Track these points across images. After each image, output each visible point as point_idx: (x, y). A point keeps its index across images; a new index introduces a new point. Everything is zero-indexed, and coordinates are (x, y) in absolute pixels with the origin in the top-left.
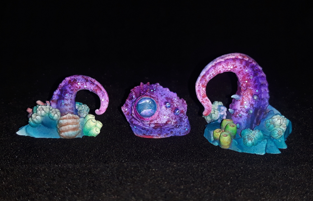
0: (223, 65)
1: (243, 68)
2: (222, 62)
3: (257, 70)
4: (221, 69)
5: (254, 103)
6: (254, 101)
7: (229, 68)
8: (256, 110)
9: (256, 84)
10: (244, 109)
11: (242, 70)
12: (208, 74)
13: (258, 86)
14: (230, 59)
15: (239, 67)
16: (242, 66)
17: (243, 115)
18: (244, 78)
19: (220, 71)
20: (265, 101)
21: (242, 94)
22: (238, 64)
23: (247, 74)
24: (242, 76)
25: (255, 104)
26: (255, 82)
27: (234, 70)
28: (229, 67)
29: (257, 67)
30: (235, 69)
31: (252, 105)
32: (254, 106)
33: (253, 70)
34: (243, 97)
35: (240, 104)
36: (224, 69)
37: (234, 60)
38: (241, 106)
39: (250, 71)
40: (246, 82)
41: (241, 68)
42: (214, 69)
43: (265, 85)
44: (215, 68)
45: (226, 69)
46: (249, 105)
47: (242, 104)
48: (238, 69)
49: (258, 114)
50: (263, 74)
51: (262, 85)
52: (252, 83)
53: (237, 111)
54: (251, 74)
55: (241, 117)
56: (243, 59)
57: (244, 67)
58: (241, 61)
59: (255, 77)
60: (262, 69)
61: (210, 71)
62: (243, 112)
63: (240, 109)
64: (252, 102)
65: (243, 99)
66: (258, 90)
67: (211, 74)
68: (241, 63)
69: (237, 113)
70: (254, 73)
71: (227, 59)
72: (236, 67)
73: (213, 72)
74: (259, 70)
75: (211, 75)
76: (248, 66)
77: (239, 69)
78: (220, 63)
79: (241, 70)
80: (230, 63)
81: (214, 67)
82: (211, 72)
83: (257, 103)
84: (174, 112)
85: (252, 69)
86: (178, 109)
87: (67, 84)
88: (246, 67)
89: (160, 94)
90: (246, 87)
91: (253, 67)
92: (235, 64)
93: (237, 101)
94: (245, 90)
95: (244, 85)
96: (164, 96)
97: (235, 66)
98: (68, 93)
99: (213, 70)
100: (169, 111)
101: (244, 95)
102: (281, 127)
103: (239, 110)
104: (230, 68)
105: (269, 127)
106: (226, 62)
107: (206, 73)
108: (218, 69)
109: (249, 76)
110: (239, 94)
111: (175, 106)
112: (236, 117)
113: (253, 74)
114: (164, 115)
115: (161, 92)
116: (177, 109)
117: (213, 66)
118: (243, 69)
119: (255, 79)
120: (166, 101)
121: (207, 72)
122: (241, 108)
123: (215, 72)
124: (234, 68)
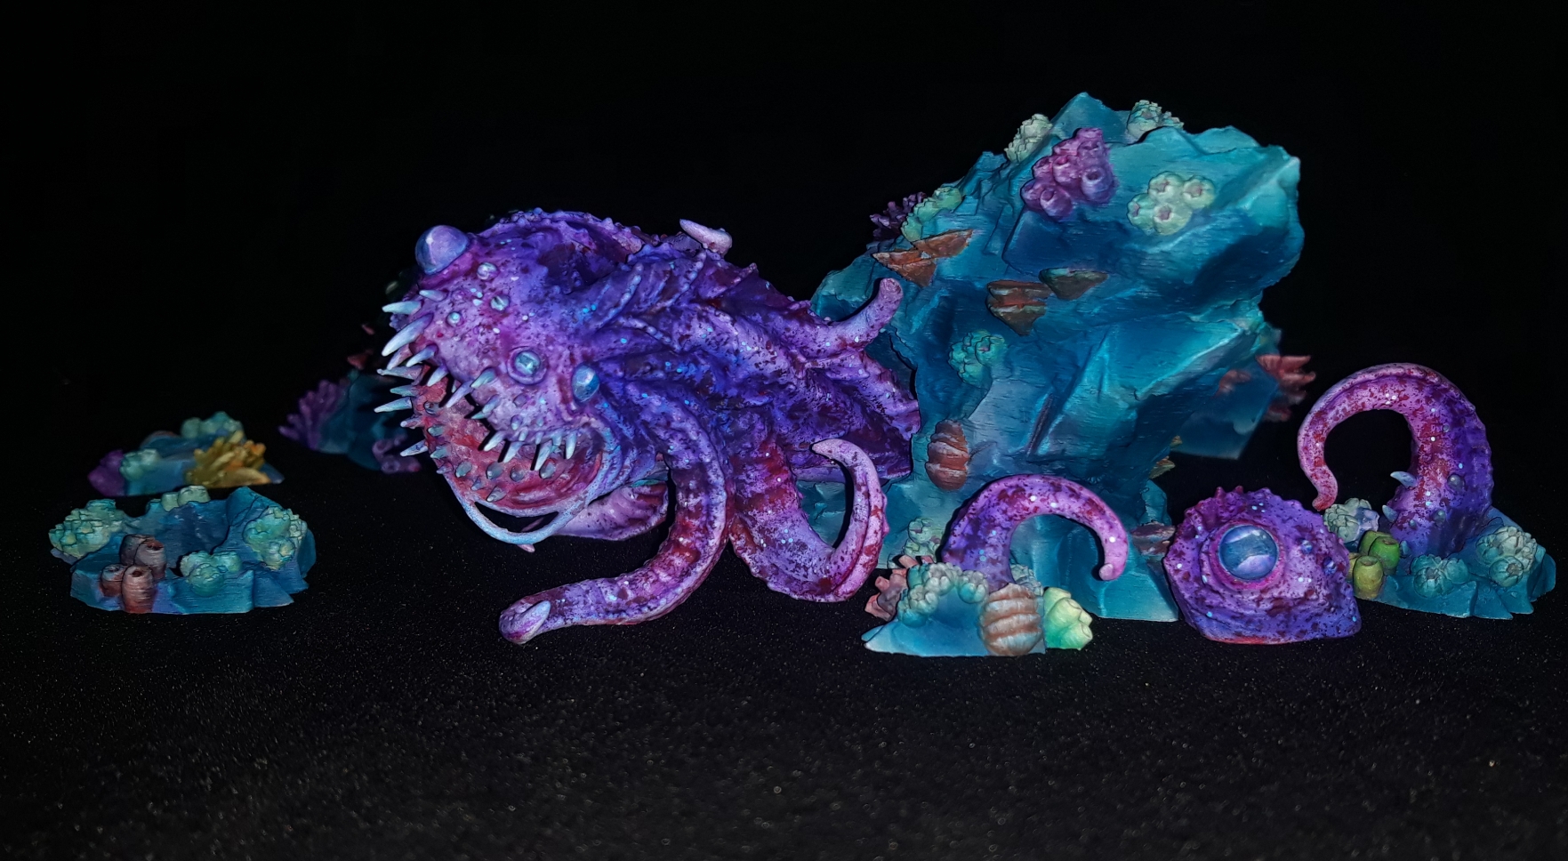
0: (1373, 390)
1: (1424, 402)
2: (1370, 381)
3: (1462, 411)
4: (1365, 400)
5: (1450, 496)
6: (1451, 492)
7: (1387, 399)
8: (1455, 515)
9: (1459, 446)
10: (1423, 511)
11: (1422, 408)
12: (1332, 408)
13: (1463, 452)
14: (1391, 375)
15: (1413, 399)
16: (1421, 396)
17: (1421, 525)
18: (1426, 428)
19: (1363, 404)
20: (1482, 495)
21: (1420, 472)
22: (1410, 390)
23: (1435, 418)
24: (1421, 424)
25: (1455, 499)
26: (1455, 441)
27: (1400, 406)
28: (1387, 395)
29: (1461, 404)
30: (1403, 402)
31: (1444, 501)
32: (1451, 504)
33: (1452, 411)
34: (1422, 480)
35: (1414, 497)
36: (1373, 401)
37: (1401, 379)
38: (1417, 503)
39: (1444, 412)
40: (1431, 442)
41: (1418, 401)
42: (1348, 397)
43: (1483, 452)
44: (1352, 395)
45: (1379, 399)
46: (1439, 500)
47: (1419, 497)
48: (1410, 403)
49: (1461, 526)
50: (1477, 423)
51: (1475, 451)
52: (1448, 444)
53: (1406, 514)
54: (1446, 421)
55: (1414, 528)
56: (1424, 379)
57: (1428, 399)
58: (1419, 384)
59: (1456, 430)
60: (1476, 410)
61: (1339, 401)
62: (1422, 516)
63: (1413, 510)
64: (1447, 493)
65: (1422, 485)
66: (1463, 464)
67: (1340, 408)
68: (1420, 389)
69: (1404, 520)
70: (1454, 419)
71: (1384, 376)
72: (1406, 397)
73: (1345, 405)
74: (1468, 409)
75: (1340, 413)
76: (1438, 400)
77: (1413, 403)
78: (1364, 384)
79: (1418, 407)
80: (1389, 386)
81: (1349, 391)
82: (1340, 405)
83: (1458, 497)
84: (1323, 566)
85: (1448, 408)
86: (1331, 559)
87: (995, 502)
88: (1433, 400)
89: (1278, 516)
90: (1432, 454)
91: (1450, 403)
92: (1404, 390)
93: (1408, 489)
94: (1428, 463)
95: (1427, 448)
96: (1291, 523)
97: (1402, 395)
98: (999, 528)
99: (1346, 399)
100: (1309, 565)
101: (1426, 475)
102: (1519, 557)
103: (1410, 512)
104: (1390, 397)
105: (1485, 553)
106: (1381, 384)
107: (1327, 406)
108: (1360, 397)
109: (1440, 424)
110: (1415, 474)
111: (1324, 549)
112: (1401, 528)
113: (1450, 420)
114: (1300, 575)
115: (1280, 512)
116: (1328, 558)
117: (1345, 390)
118: (1425, 406)
119: (1456, 433)
120: (1298, 534)
121: (1331, 405)
122: (1415, 506)
123: (1349, 406)
124: (1401, 399)
